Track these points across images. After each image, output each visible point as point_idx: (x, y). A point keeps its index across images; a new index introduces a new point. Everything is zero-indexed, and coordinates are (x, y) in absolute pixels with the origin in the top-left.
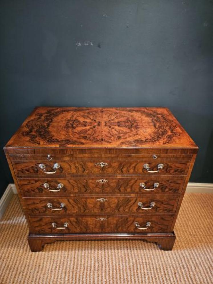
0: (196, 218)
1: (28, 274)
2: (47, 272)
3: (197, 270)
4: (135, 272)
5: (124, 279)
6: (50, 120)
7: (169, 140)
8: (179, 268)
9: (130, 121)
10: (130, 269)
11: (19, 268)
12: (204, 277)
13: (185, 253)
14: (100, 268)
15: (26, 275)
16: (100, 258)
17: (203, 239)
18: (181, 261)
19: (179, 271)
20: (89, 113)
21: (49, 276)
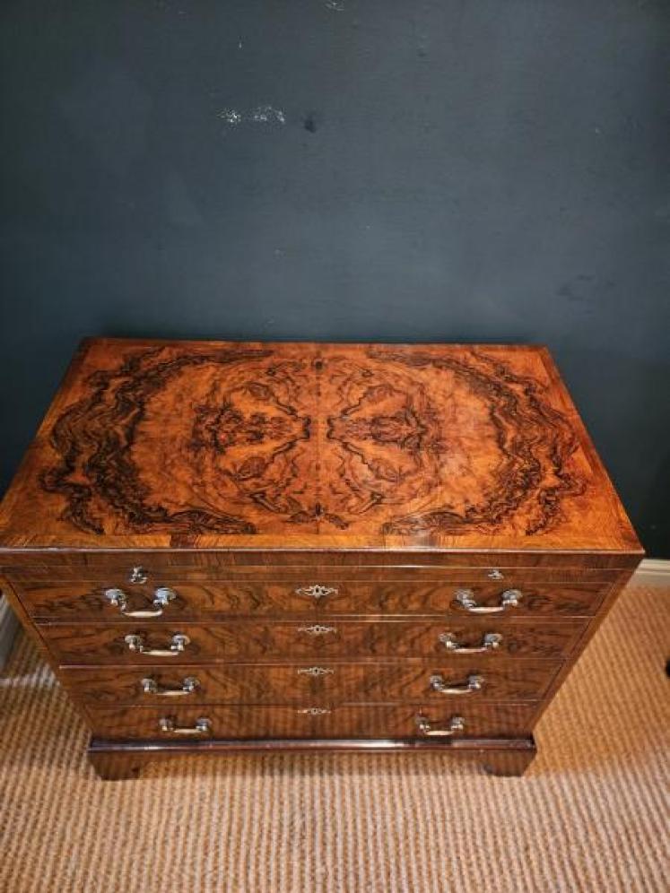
0: (602, 671)
1: (97, 849)
2: (151, 842)
3: (592, 838)
4: (412, 844)
5: (378, 868)
6: (137, 410)
7: (547, 516)
8: (538, 834)
10: (395, 834)
11: (68, 832)
12: (610, 861)
13: (559, 783)
14: (308, 830)
15: (91, 852)
16: (308, 801)
17: (616, 739)
18: (548, 810)
19: (540, 841)
21: (158, 856)
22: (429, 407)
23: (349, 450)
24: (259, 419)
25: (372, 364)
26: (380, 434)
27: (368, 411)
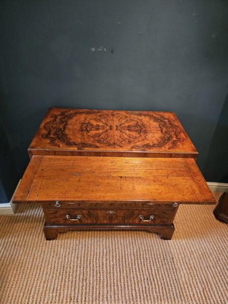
0: (194, 213)
1: (45, 258)
2: (61, 256)
3: (192, 256)
4: (139, 257)
5: (129, 263)
6: (65, 123)
7: (174, 146)
8: (176, 255)
9: (139, 125)
10: (134, 254)
11: (36, 254)
12: (198, 262)
13: (182, 242)
14: (108, 253)
15: (43, 259)
16: (108, 246)
17: (199, 230)
18: (179, 248)
19: (177, 256)
20: (100, 116)
21: (63, 260)
22: (143, 124)
23: (122, 132)
24: (98, 126)
25: (128, 115)
26: (130, 129)
27: (127, 125)
